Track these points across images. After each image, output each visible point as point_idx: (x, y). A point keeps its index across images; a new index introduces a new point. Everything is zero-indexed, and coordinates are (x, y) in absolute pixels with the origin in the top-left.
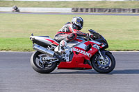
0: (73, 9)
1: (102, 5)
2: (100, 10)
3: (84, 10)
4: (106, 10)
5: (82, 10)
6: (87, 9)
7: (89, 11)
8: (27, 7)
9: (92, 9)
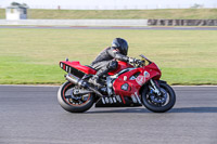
0: (149, 21)
1: (192, 14)
2: (190, 22)
3: (167, 23)
4: (199, 23)
5: (162, 22)
6: (171, 22)
7: (174, 23)
8: (79, 18)
9: (177, 21)
